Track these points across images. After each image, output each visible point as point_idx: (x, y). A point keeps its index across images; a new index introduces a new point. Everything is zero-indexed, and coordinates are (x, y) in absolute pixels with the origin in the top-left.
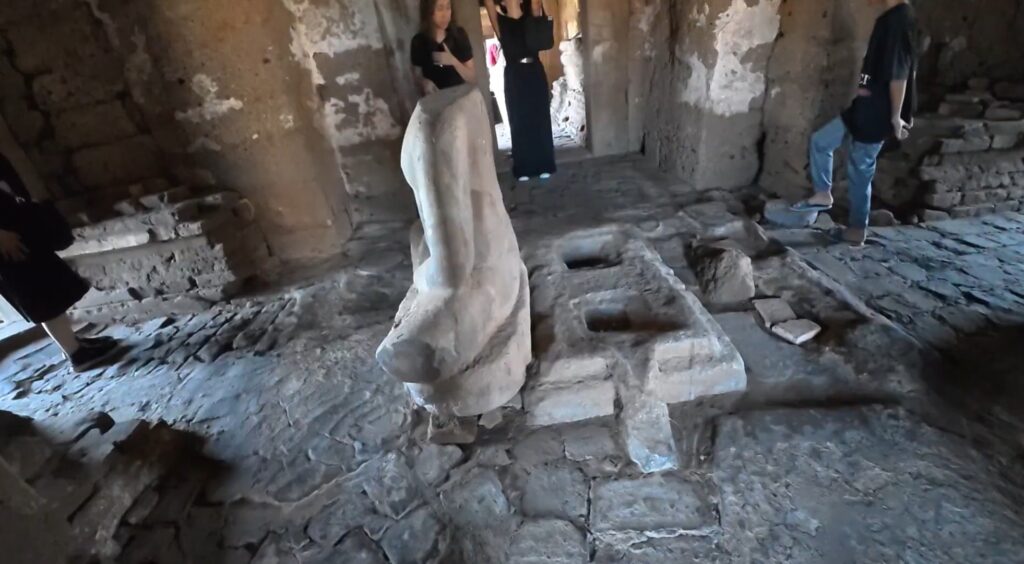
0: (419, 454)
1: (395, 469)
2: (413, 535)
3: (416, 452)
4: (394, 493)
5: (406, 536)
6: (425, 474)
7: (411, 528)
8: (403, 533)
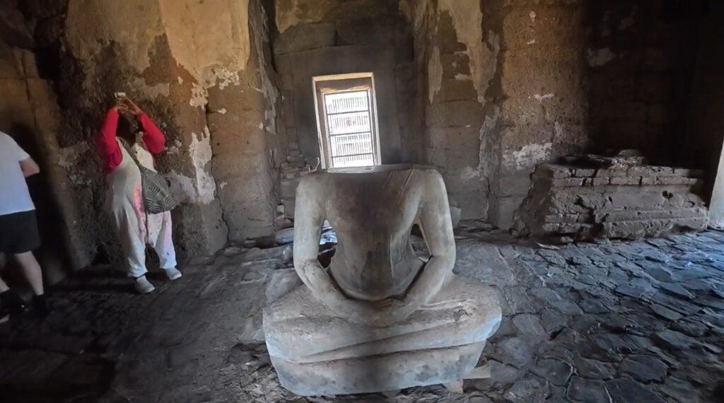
0: (499, 383)
1: (520, 389)
2: (552, 370)
3: (498, 385)
4: (535, 386)
5: (554, 374)
6: (513, 376)
7: (548, 373)
8: (553, 376)
